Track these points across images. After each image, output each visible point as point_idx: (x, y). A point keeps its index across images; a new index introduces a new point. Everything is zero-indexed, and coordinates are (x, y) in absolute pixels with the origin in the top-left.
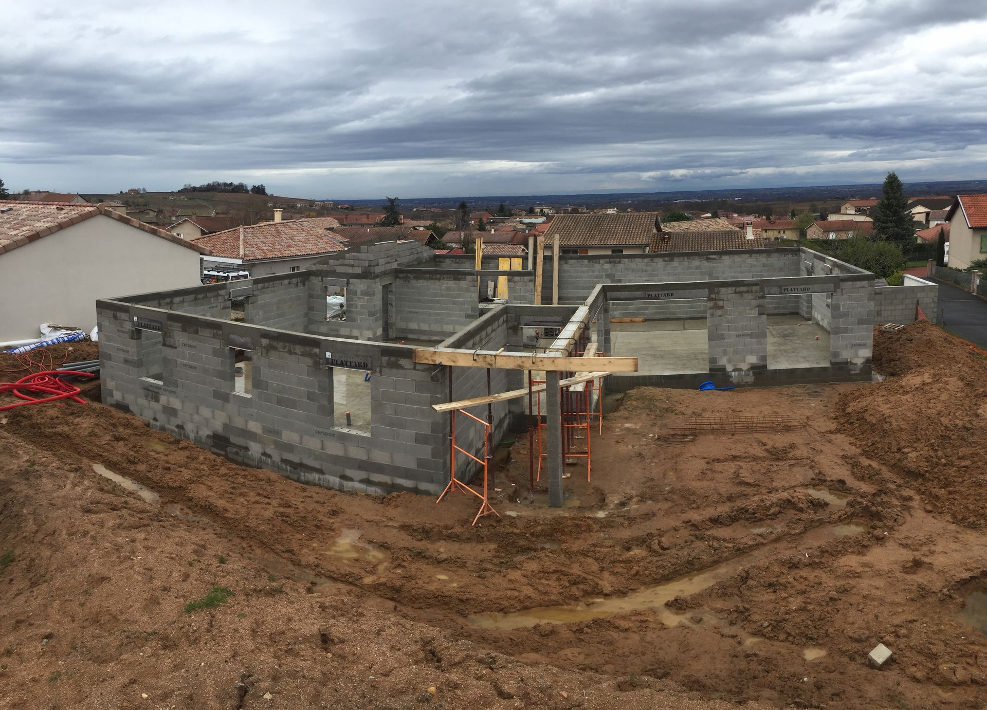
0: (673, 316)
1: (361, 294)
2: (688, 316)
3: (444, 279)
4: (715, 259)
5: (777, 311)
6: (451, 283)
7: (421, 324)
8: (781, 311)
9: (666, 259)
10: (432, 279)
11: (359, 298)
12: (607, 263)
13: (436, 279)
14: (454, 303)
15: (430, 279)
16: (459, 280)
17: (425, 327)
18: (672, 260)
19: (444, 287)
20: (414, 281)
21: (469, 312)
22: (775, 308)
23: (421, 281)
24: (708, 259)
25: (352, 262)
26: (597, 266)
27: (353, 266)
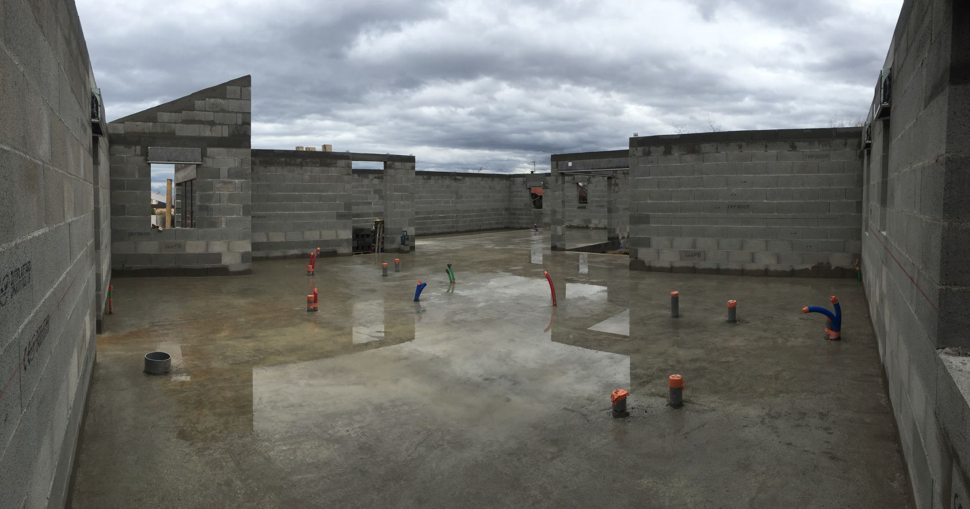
0: (430, 232)
1: (229, 176)
2: (440, 231)
3: (307, 165)
4: (460, 180)
5: (497, 226)
6: (317, 170)
7: (271, 234)
8: (500, 226)
9: (425, 177)
10: (290, 165)
11: (225, 183)
12: (376, 178)
13: (296, 165)
14: (321, 198)
15: (287, 164)
16: (328, 165)
17: (278, 237)
18: (429, 178)
19: (307, 176)
20: (262, 168)
21: (342, 211)
22: (497, 223)
23: (273, 168)
24: (455, 179)
25: (210, 116)
26: (366, 181)
27: (212, 123)
